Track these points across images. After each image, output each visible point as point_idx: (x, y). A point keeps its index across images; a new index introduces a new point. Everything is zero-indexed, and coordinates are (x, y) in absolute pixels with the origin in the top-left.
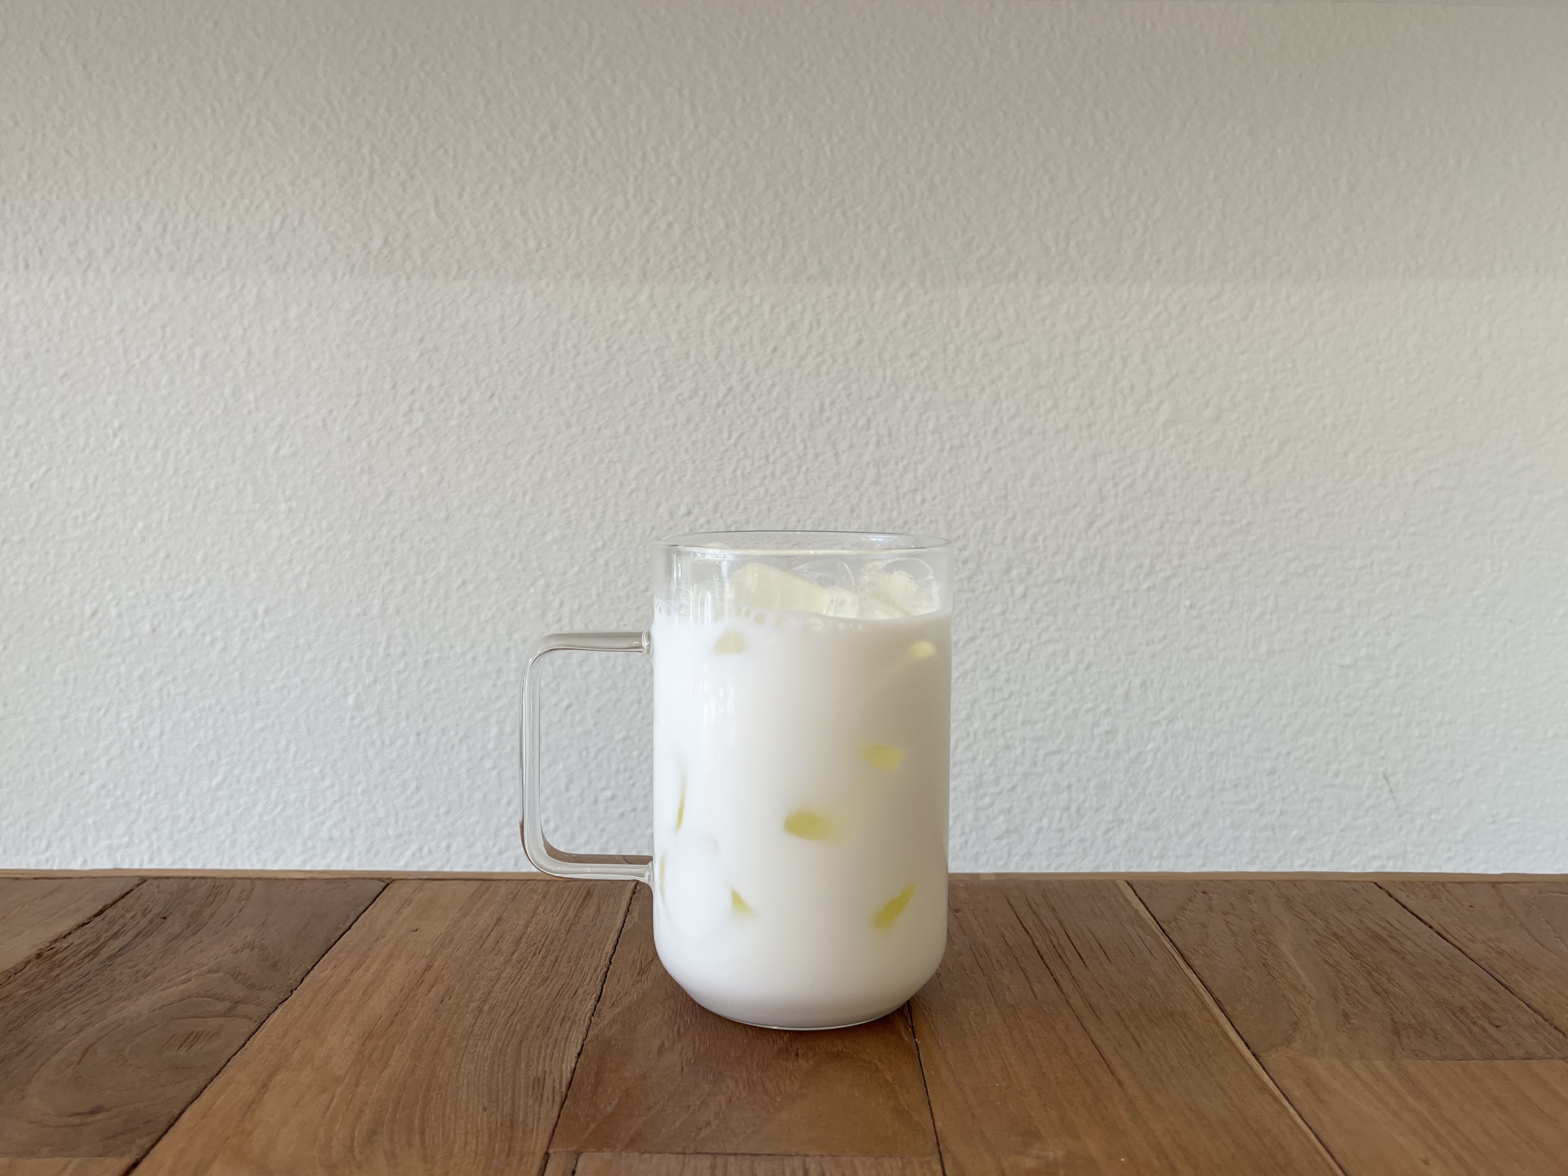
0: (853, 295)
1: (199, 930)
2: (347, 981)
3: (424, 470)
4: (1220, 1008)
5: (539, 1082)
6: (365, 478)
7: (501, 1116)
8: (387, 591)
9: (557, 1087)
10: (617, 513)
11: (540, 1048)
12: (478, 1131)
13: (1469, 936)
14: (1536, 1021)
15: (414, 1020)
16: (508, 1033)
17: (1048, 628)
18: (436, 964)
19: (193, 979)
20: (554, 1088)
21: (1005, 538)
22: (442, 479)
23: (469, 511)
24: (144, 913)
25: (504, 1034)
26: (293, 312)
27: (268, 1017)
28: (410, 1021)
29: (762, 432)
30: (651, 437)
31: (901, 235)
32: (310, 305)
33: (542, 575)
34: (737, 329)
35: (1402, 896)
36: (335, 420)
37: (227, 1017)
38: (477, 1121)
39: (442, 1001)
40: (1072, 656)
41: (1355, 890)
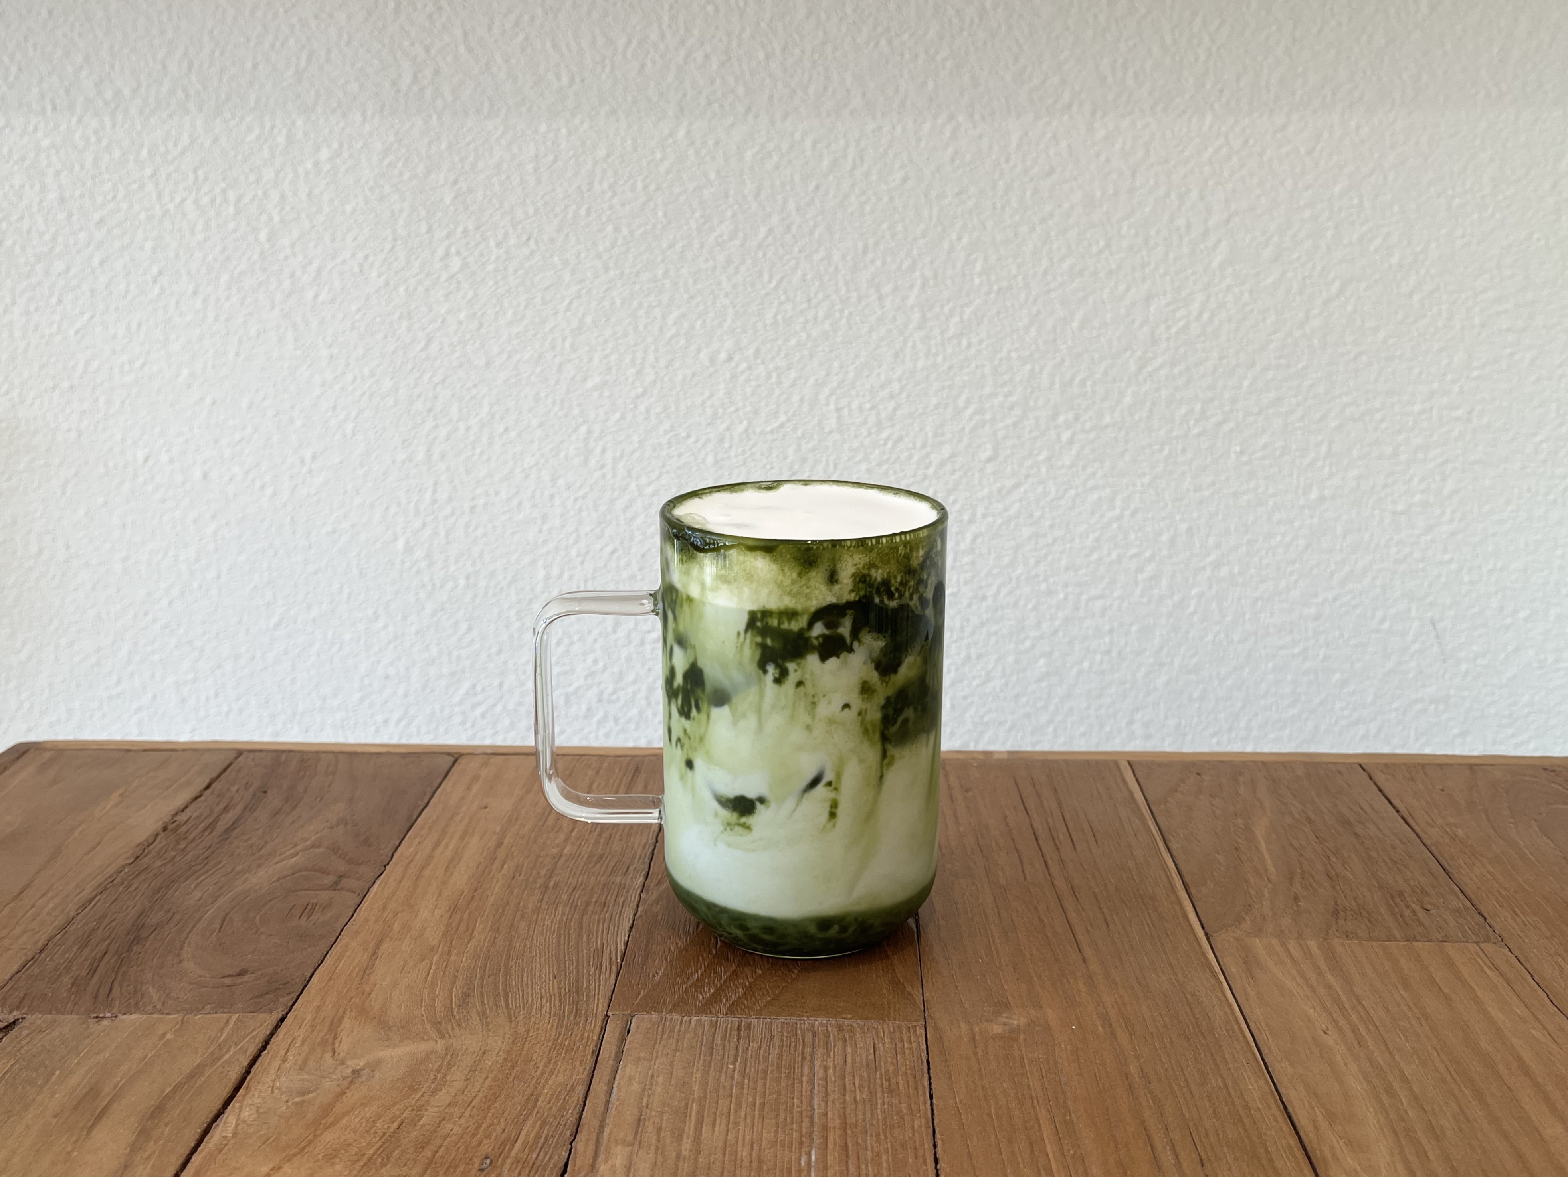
0: (899, 129)
1: (296, 806)
2: (431, 857)
3: (462, 316)
4: (1187, 890)
5: (599, 953)
6: (405, 324)
7: (569, 983)
8: (431, 437)
9: (614, 958)
10: (657, 360)
11: (599, 921)
12: (551, 996)
13: (1430, 821)
14: (1463, 905)
15: (491, 895)
16: (571, 907)
17: (1094, 474)
18: (506, 842)
19: (300, 854)
20: (611, 959)
21: (1052, 383)
22: (481, 325)
23: (509, 357)
24: (247, 786)
25: (568, 909)
26: (324, 154)
27: (368, 891)
28: (488, 896)
29: (804, 275)
30: (691, 281)
31: (949, 64)
32: (341, 146)
33: (584, 421)
34: (777, 167)
35: (1380, 778)
36: (372, 265)
37: (334, 890)
38: (549, 987)
39: (514, 877)
40: (1118, 503)
41: (1339, 772)
